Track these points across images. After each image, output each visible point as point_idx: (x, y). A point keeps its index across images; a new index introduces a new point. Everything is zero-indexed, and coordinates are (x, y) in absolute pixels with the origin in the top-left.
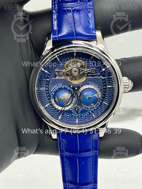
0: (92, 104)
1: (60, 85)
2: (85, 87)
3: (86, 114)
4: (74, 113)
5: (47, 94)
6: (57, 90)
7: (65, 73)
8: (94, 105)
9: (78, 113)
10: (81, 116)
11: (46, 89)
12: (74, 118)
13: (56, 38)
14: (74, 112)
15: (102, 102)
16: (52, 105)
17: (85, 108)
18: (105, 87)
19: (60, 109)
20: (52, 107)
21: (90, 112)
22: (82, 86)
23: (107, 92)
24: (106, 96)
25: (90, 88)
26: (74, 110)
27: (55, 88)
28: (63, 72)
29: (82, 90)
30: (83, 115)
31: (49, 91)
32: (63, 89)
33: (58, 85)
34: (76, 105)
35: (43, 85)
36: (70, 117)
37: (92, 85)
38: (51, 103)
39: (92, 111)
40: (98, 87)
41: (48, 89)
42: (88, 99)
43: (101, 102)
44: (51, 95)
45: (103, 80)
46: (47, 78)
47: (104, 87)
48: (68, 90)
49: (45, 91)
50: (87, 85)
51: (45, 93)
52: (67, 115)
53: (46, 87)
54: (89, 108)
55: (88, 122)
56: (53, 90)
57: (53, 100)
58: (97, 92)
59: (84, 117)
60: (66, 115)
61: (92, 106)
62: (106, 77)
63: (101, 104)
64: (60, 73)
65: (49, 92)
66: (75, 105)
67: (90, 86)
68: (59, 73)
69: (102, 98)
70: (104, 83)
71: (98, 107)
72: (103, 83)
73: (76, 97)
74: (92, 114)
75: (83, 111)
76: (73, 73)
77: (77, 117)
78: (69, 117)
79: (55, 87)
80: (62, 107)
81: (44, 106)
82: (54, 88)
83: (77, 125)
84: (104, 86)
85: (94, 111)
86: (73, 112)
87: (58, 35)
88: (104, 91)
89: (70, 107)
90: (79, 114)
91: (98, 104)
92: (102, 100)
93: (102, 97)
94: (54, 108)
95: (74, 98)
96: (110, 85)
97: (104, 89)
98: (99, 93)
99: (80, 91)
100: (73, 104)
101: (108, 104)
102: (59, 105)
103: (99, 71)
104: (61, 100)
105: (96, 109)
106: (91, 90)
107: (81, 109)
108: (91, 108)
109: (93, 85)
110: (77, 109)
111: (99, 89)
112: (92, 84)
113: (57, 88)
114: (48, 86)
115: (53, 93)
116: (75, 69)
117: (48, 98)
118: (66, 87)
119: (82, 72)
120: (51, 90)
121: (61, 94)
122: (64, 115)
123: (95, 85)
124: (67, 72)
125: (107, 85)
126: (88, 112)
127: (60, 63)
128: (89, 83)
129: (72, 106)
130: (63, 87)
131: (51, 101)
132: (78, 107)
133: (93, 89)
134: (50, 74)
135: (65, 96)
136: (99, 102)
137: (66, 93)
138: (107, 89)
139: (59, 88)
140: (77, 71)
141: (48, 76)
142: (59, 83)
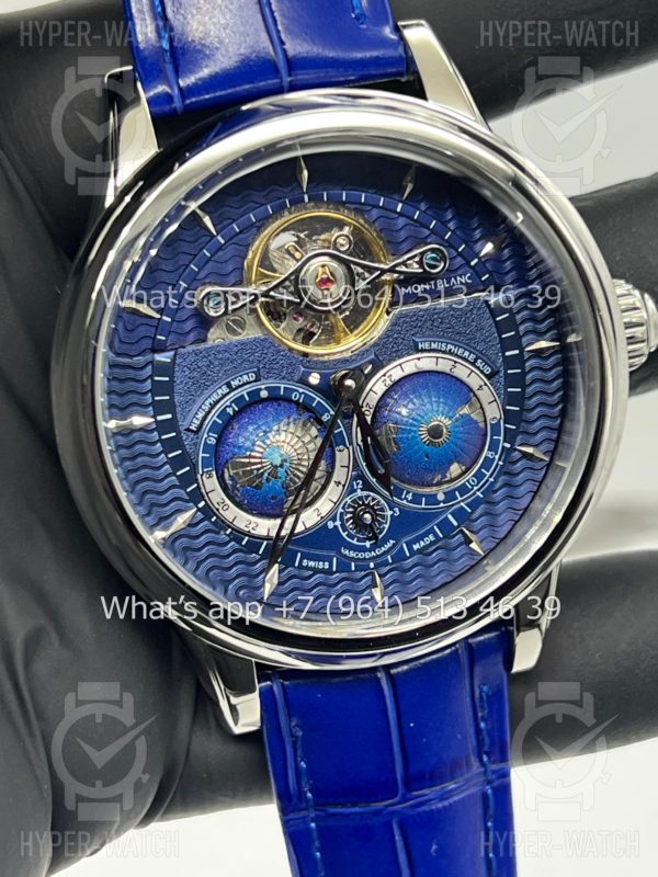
1: (245, 383)
2: (396, 370)
3: (426, 534)
4: (355, 542)
5: (169, 446)
6: (230, 411)
8: (464, 473)
9: (380, 537)
10: (400, 557)
11: (159, 418)
12: (358, 575)
14: (352, 537)
15: (508, 446)
16: (208, 512)
17: (417, 499)
18: (517, 352)
19: (263, 531)
20: (214, 528)
21: (447, 518)
22: (378, 365)
23: (529, 377)
24: (529, 404)
25: (425, 372)
26: (349, 524)
27: (213, 406)
29: (380, 393)
30: (410, 549)
31: (182, 429)
32: (263, 401)
33: (228, 385)
34: (359, 493)
35: (134, 398)
36: (333, 573)
37: (440, 351)
38: (202, 504)
39: (459, 514)
40: (476, 360)
41: (169, 416)
42: (428, 443)
43: (503, 447)
44: (197, 451)
45: (494, 310)
46: (154, 350)
47: (508, 354)
48: (297, 403)
49: (156, 433)
50: (409, 354)
51: (154, 443)
52: (312, 564)
53: (159, 408)
54: (441, 497)
55: (446, 584)
56: (205, 418)
57: (210, 483)
58: (471, 390)
59: (415, 559)
60: (305, 563)
61: (452, 480)
63: (507, 462)
65: (178, 433)
66: (355, 491)
67: (426, 362)
69: (505, 423)
70: (507, 326)
71: (492, 480)
72: (500, 328)
73: (351, 443)
74: (462, 531)
75: (408, 523)
76: (312, 289)
77: (372, 565)
78: (322, 571)
79: (215, 397)
80: (279, 521)
82: (207, 403)
84: (505, 345)
85: (472, 513)
86: (344, 535)
88: (511, 381)
89: (324, 506)
90: (385, 541)
91: (488, 463)
92: (511, 436)
93: (508, 416)
94: (229, 531)
95: (341, 447)
96: (542, 334)
97: (509, 362)
98: (486, 395)
99: (373, 399)
100: (341, 486)
101: (544, 453)
102: (249, 510)
103: (459, 259)
104: (262, 474)
105: (478, 493)
106: (435, 384)
107: (389, 513)
108: (450, 496)
109: (444, 352)
110: (366, 516)
111: (478, 368)
112: (434, 346)
113: (228, 403)
114: (172, 398)
115: (205, 436)
116: (323, 266)
117: (178, 473)
118: (282, 386)
119: (364, 279)
120: (195, 421)
121: (257, 436)
122: (297, 564)
123: (456, 346)
124: (272, 293)
125: (524, 340)
126: (437, 525)
127: (223, 242)
128: (416, 344)
129: (335, 500)
130: (266, 388)
131: (198, 487)
132: (374, 499)
133: (448, 371)
134: (169, 320)
135: (286, 445)
136: (493, 447)
137: (288, 424)
138: (527, 364)
139: (242, 396)
140: (338, 276)
141: (159, 337)
142: (237, 371)
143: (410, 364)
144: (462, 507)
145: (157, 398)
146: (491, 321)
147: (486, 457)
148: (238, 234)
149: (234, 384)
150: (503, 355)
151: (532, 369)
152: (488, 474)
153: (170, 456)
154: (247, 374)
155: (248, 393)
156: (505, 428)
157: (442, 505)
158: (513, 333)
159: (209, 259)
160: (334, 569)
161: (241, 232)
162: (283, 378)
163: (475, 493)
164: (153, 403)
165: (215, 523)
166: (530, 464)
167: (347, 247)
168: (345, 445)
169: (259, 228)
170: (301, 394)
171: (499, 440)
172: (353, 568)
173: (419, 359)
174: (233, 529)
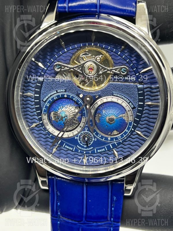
0: (115, 132)
1: (61, 92)
2: (105, 99)
3: (102, 148)
4: (82, 145)
5: (36, 104)
6: (55, 98)
7: (72, 70)
8: (118, 134)
9: (89, 145)
11: (35, 95)
12: (80, 154)
13: (65, 8)
14: (81, 143)
15: (133, 130)
16: (42, 125)
17: (102, 137)
18: (142, 103)
19: (56, 134)
20: (43, 129)
21: (109, 145)
22: (100, 97)
23: (144, 112)
24: (142, 119)
25: (113, 102)
26: (81, 139)
27: (51, 96)
28: (68, 67)
29: (99, 105)
30: (97, 151)
31: (41, 100)
32: (65, 98)
33: (57, 91)
34: (86, 131)
35: (30, 88)
36: (73, 152)
37: (119, 97)
38: (41, 122)
39: (114, 145)
40: (129, 103)
41: (38, 95)
42: (108, 122)
43: (131, 130)
44: (43, 107)
45: (139, 89)
46: (40, 76)
47: (139, 103)
48: (75, 101)
49: (34, 99)
50: (110, 96)
51: (33, 102)
52: (68, 147)
53: (36, 93)
54: (109, 139)
56: (48, 98)
57: (45, 117)
58: (126, 111)
59: (98, 154)
60: (66, 146)
61: (114, 135)
62: (145, 86)
63: (131, 134)
64: (63, 69)
65: (40, 101)
66: (85, 130)
67: (115, 99)
68: (61, 68)
69: (134, 123)
70: (142, 95)
71: (125, 138)
72: (140, 95)
73: (87, 116)
74: (113, 150)
75: (98, 144)
76: (87, 71)
77: (85, 152)
78: (70, 150)
79: (52, 93)
80: (59, 132)
81: (29, 126)
82: (50, 94)
83: (84, 167)
84: (140, 100)
85: (118, 146)
86: (79, 142)
87: (69, 3)
88: (139, 111)
89: (75, 132)
90: (90, 147)
91: (126, 133)
92: (134, 127)
93: (135, 121)
94: (47, 131)
95: (84, 117)
96: (151, 100)
97: (140, 106)
98: (130, 113)
99: (96, 106)
100: (81, 128)
102: (55, 127)
103: (133, 72)
104: (59, 118)
105: (121, 141)
106: (115, 106)
107: (93, 139)
108: (112, 139)
109: (121, 98)
110: (86, 138)
111: (130, 105)
112: (118, 95)
113: (55, 96)
114: (40, 91)
115: (46, 103)
116: (91, 64)
117: (37, 112)
118: (71, 95)
119: (102, 71)
120: (45, 98)
121: (60, 107)
122: (63, 146)
123: (125, 97)
124: (75, 69)
125: (145, 100)
126: (106, 146)
127: (66, 51)
128: (113, 93)
129: (78, 131)
130: (66, 95)
131: (41, 117)
132: (90, 134)
133: (120, 104)
134: (46, 69)
135: (67, 112)
136: (128, 129)
137: (70, 106)
138: (145, 108)
139: (59, 95)
140: (95, 68)
141: (42, 73)
142: (60, 88)
143: (110, 99)
144: (115, 143)
145: (36, 90)
146: (137, 93)
147: (125, 131)
148: (71, 50)
149: (58, 91)
150: (138, 103)
151: (146, 110)
152: (125, 136)
153: (36, 106)
154: (63, 89)
155: (61, 95)
156: (133, 124)
157: (109, 141)
158: (143, 98)
159: (61, 55)
160: (74, 151)
161: (72, 49)
162: (73, 93)
163: (119, 140)
164: (35, 91)
165: (44, 128)
166: (138, 137)
167: (99, 61)
168: (85, 117)
169: (77, 50)
170: (76, 99)
171: (131, 127)
172: (79, 152)
173: (112, 98)
174: (48, 131)
